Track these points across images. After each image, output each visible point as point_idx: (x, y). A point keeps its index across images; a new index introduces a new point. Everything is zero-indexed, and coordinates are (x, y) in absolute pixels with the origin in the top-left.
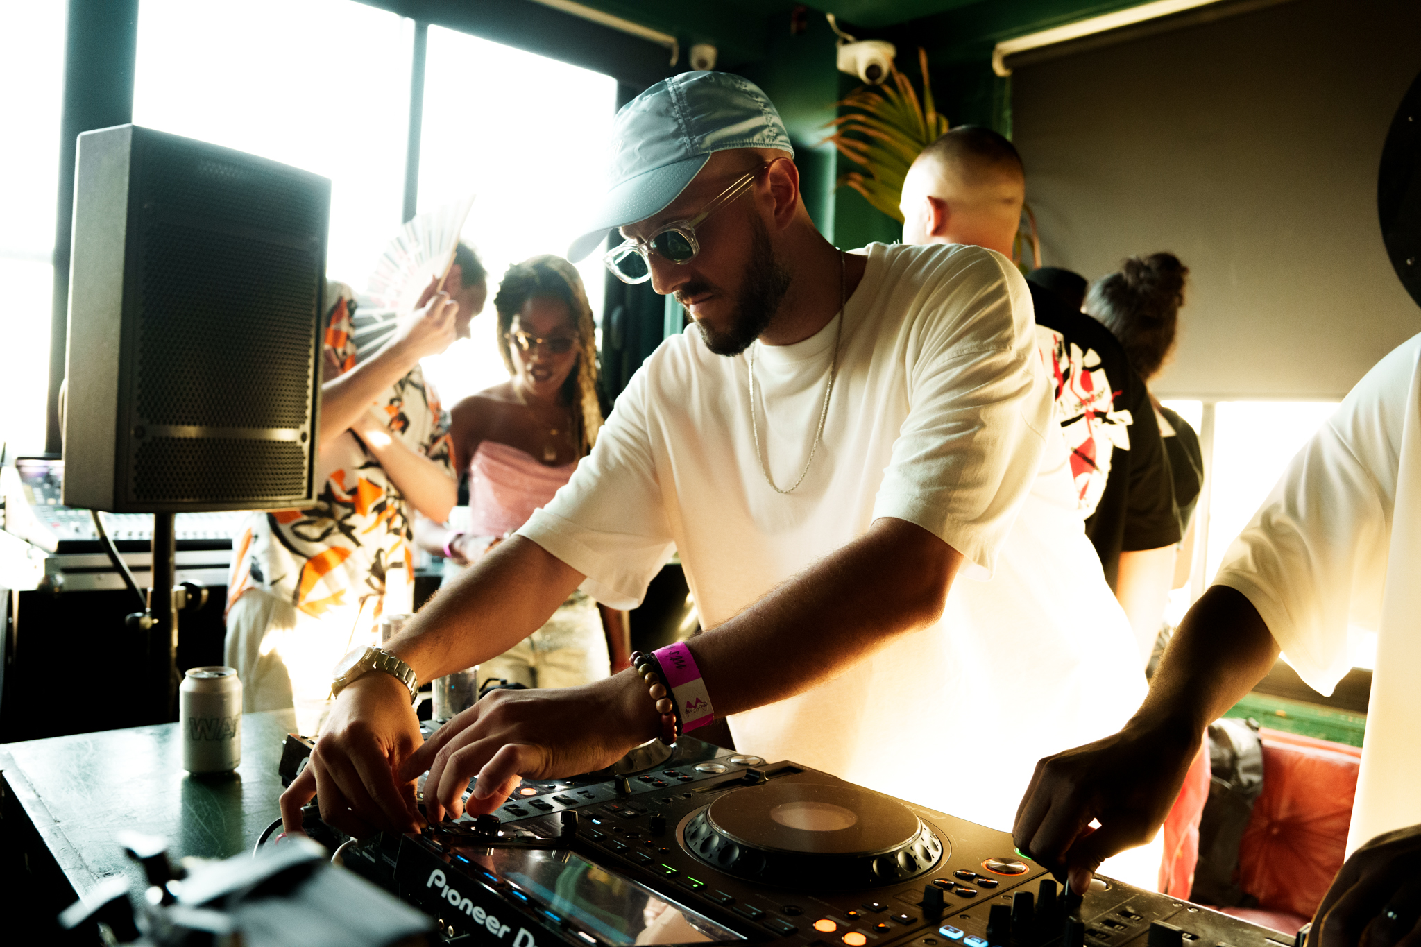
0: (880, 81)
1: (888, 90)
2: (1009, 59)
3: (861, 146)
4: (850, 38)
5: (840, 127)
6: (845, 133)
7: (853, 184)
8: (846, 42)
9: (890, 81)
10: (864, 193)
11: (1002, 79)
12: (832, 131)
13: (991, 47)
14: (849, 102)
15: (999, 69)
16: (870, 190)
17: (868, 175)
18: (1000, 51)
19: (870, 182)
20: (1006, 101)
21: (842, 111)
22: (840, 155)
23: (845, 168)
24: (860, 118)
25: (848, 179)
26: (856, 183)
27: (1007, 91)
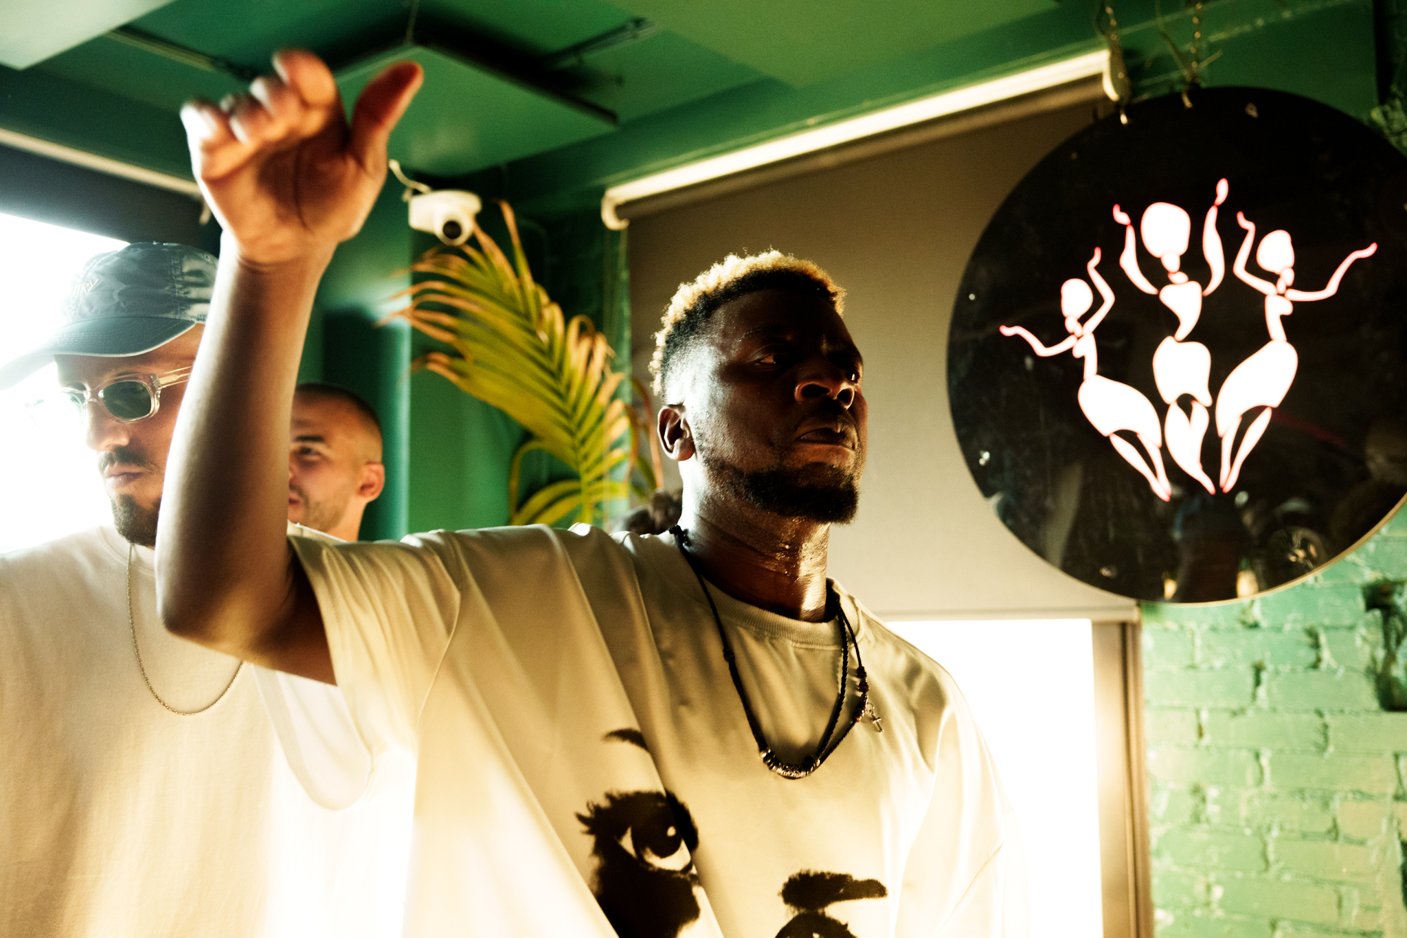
0: (461, 240)
1: (470, 251)
2: (622, 210)
3: (446, 320)
4: (423, 187)
5: (414, 297)
6: (421, 305)
7: (433, 367)
8: (416, 193)
9: (473, 241)
10: (453, 377)
11: (616, 234)
12: (406, 302)
13: (600, 193)
14: (424, 267)
15: (611, 220)
16: (460, 373)
17: (455, 354)
18: (611, 199)
19: (458, 364)
20: (622, 260)
21: (417, 278)
22: (415, 332)
23: (423, 349)
24: (438, 285)
25: (427, 361)
26: (439, 366)
27: (623, 247)
